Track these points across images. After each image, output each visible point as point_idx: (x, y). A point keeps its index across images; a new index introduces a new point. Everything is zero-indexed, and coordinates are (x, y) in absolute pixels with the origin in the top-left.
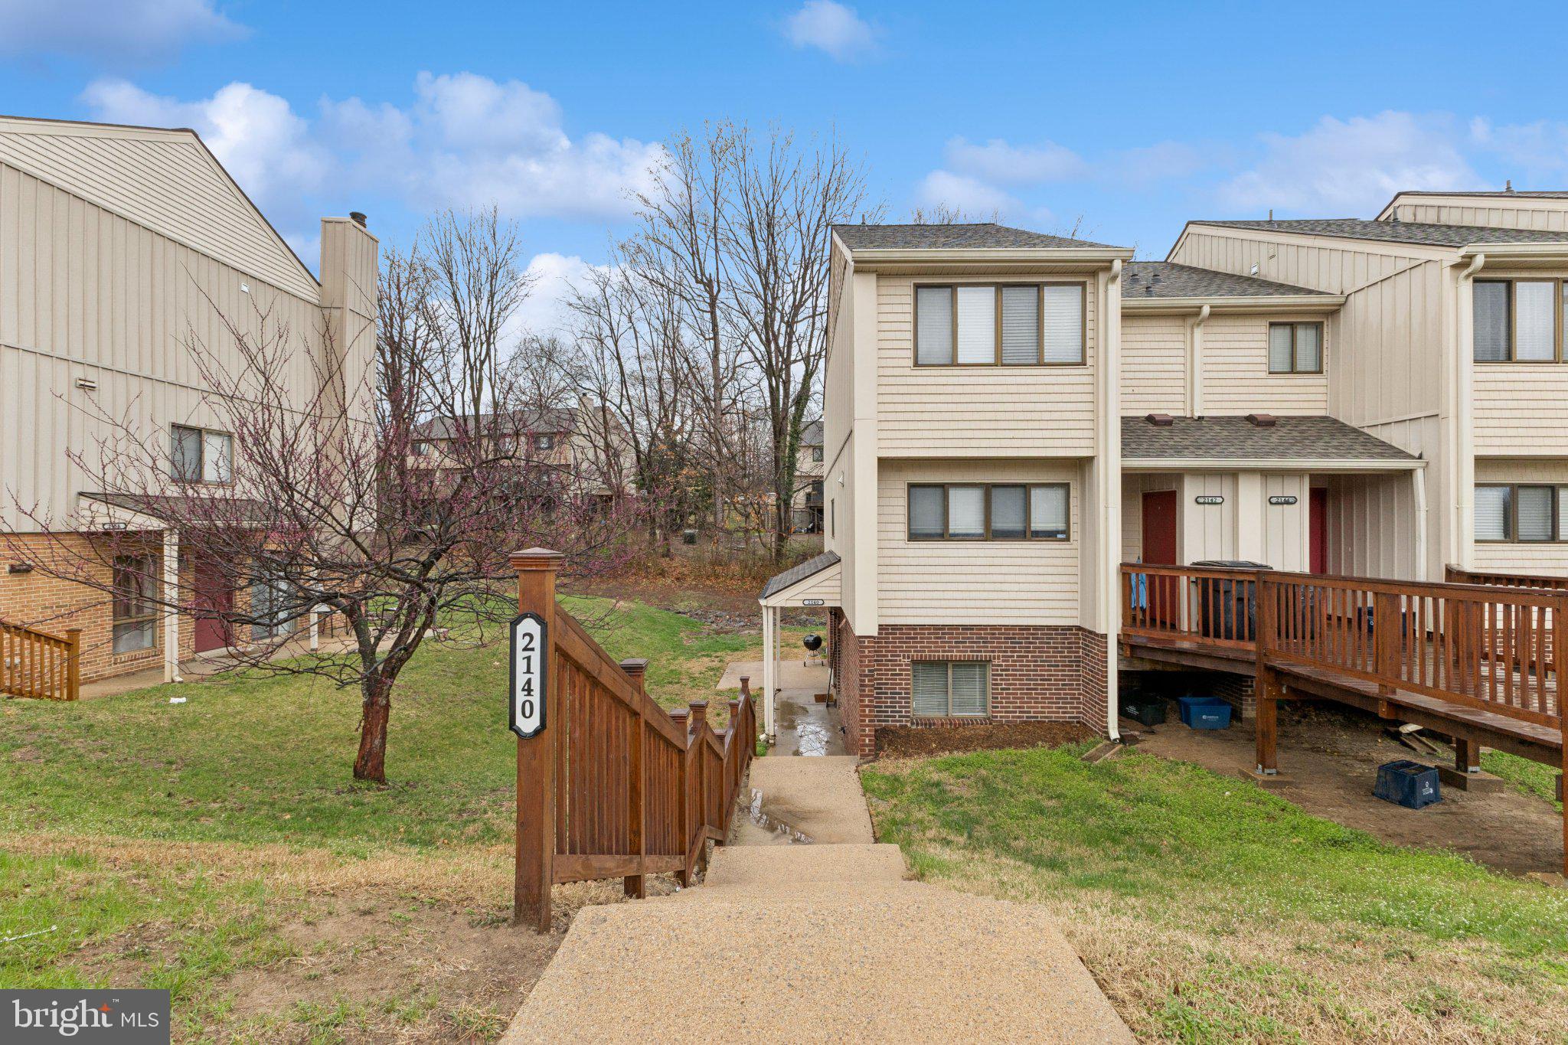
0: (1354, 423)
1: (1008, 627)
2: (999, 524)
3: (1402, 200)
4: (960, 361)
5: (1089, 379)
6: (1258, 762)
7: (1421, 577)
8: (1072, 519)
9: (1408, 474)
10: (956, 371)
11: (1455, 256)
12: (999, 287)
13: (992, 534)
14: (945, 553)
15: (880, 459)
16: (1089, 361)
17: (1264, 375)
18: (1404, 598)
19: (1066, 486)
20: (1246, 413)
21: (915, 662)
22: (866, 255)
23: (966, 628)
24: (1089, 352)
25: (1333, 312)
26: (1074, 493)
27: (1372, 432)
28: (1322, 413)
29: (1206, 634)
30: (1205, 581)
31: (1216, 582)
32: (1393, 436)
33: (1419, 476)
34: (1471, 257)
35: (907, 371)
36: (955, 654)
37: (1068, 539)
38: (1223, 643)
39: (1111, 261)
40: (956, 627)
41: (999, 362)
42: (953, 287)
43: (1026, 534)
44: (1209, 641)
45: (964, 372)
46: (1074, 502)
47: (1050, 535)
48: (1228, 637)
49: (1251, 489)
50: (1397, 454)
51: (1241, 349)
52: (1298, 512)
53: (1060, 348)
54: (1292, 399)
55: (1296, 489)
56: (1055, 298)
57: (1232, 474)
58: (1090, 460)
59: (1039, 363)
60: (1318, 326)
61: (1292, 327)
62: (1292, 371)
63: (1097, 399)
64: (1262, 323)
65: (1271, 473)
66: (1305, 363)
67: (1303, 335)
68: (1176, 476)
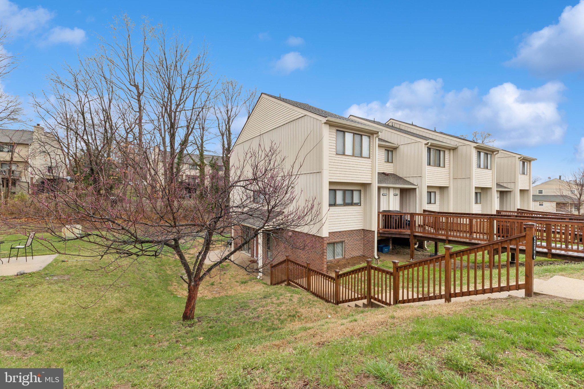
0: (401, 176)
1: (349, 231)
2: (347, 201)
3: (391, 120)
4: (346, 154)
5: (370, 162)
6: (411, 258)
7: (417, 212)
8: (362, 200)
9: (415, 189)
10: (344, 157)
11: (426, 142)
12: (354, 134)
13: (345, 204)
14: (335, 210)
15: (330, 182)
16: (371, 158)
17: (384, 162)
18: (441, 218)
19: (360, 191)
20: (382, 172)
21: (328, 244)
22: (331, 119)
23: (340, 232)
24: (371, 155)
25: (395, 148)
26: (362, 193)
27: (405, 179)
28: (392, 173)
29: (386, 228)
30: (386, 215)
31: (391, 215)
32: (411, 180)
33: (417, 190)
34: (428, 143)
35: (334, 156)
36: (337, 240)
37: (360, 205)
38: (392, 230)
39: (378, 132)
40: (336, 232)
41: (353, 156)
42: (344, 132)
43: (352, 204)
44: (387, 230)
45: (348, 158)
46: (362, 195)
47: (356, 204)
48: (393, 228)
49: (392, 192)
50: (413, 184)
51: (380, 155)
52: (398, 197)
53: (365, 153)
54: (389, 169)
55: (398, 192)
56: (365, 139)
57: (388, 188)
58: (370, 184)
59: (361, 156)
60: (392, 151)
61: (388, 151)
62: (388, 162)
63: (373, 168)
64: (384, 149)
65: (394, 188)
66: (390, 160)
67: (390, 153)
68: (379, 188)
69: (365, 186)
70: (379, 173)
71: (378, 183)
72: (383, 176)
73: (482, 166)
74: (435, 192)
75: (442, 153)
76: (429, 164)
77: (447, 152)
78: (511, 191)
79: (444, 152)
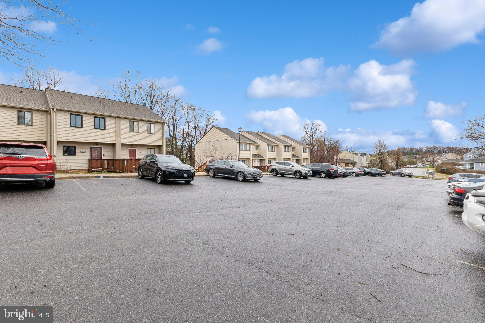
0: (260, 155)
9: (264, 159)
10: (242, 151)
16: (250, 150)
17: (254, 150)
26: (248, 161)
27: (262, 156)
41: (245, 150)
49: (257, 160)
50: (264, 158)
51: (253, 148)
52: (259, 162)
53: (248, 149)
54: (256, 152)
55: (259, 160)
56: (248, 145)
57: (256, 159)
58: (250, 158)
59: (247, 150)
60: (258, 146)
61: (256, 146)
62: (256, 150)
63: (250, 153)
64: (255, 146)
65: (258, 159)
66: (257, 149)
67: (257, 147)
68: (253, 159)
69: (249, 159)
70: (252, 154)
71: (252, 158)
72: (254, 155)
73: (286, 151)
74: (272, 160)
75: (273, 147)
76: (269, 151)
77: (275, 146)
78: (300, 159)
79: (274, 146)
